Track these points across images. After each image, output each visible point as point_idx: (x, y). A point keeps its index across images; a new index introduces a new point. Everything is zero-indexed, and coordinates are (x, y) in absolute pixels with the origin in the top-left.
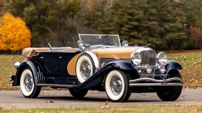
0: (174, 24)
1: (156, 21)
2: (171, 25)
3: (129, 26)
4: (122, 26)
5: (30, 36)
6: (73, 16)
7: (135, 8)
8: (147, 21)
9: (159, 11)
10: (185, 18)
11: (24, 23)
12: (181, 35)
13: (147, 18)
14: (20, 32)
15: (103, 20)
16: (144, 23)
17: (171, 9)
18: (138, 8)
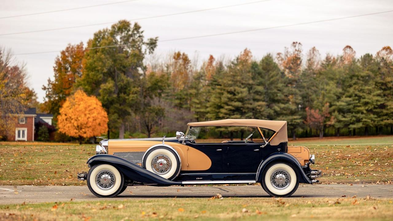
0: (286, 105)
1: (263, 101)
2: (282, 106)
3: (230, 107)
4: (220, 107)
5: (107, 120)
6: (160, 94)
7: (237, 86)
8: (252, 101)
9: (267, 89)
10: (300, 98)
11: (100, 104)
12: (295, 119)
13: (252, 97)
14: (95, 114)
15: (198, 99)
16: (249, 104)
17: (283, 86)
18: (240, 84)
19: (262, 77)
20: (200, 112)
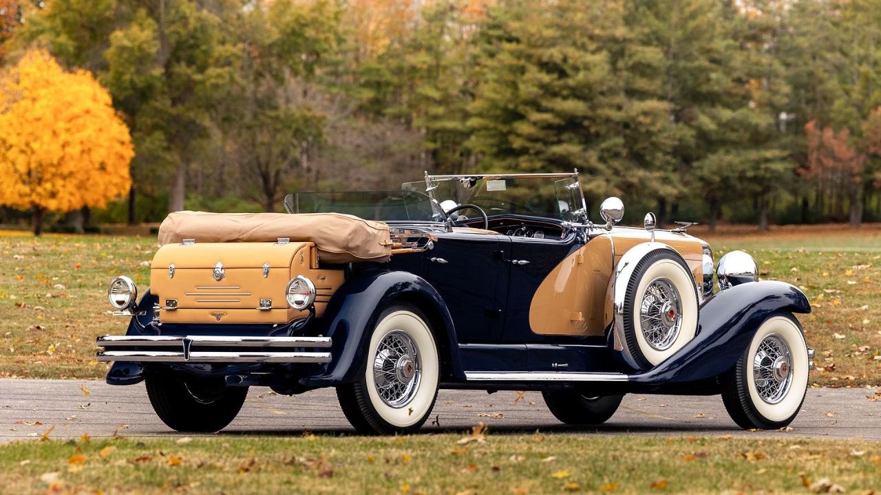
0: (739, 114)
1: (662, 98)
2: (726, 114)
3: (547, 117)
4: (515, 116)
5: (129, 153)
6: (309, 69)
7: (574, 44)
8: (621, 98)
9: (675, 57)
10: (786, 89)
11: (105, 97)
12: (767, 160)
13: (622, 84)
14: (89, 132)
15: (437, 88)
16: (611, 106)
17: (728, 47)
18: (585, 40)
19: (657, 15)
20: (444, 131)
